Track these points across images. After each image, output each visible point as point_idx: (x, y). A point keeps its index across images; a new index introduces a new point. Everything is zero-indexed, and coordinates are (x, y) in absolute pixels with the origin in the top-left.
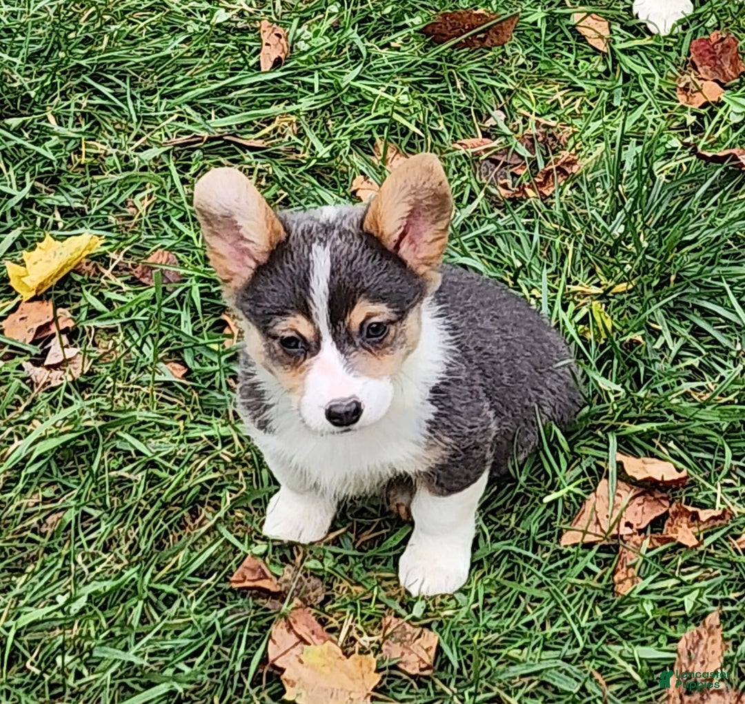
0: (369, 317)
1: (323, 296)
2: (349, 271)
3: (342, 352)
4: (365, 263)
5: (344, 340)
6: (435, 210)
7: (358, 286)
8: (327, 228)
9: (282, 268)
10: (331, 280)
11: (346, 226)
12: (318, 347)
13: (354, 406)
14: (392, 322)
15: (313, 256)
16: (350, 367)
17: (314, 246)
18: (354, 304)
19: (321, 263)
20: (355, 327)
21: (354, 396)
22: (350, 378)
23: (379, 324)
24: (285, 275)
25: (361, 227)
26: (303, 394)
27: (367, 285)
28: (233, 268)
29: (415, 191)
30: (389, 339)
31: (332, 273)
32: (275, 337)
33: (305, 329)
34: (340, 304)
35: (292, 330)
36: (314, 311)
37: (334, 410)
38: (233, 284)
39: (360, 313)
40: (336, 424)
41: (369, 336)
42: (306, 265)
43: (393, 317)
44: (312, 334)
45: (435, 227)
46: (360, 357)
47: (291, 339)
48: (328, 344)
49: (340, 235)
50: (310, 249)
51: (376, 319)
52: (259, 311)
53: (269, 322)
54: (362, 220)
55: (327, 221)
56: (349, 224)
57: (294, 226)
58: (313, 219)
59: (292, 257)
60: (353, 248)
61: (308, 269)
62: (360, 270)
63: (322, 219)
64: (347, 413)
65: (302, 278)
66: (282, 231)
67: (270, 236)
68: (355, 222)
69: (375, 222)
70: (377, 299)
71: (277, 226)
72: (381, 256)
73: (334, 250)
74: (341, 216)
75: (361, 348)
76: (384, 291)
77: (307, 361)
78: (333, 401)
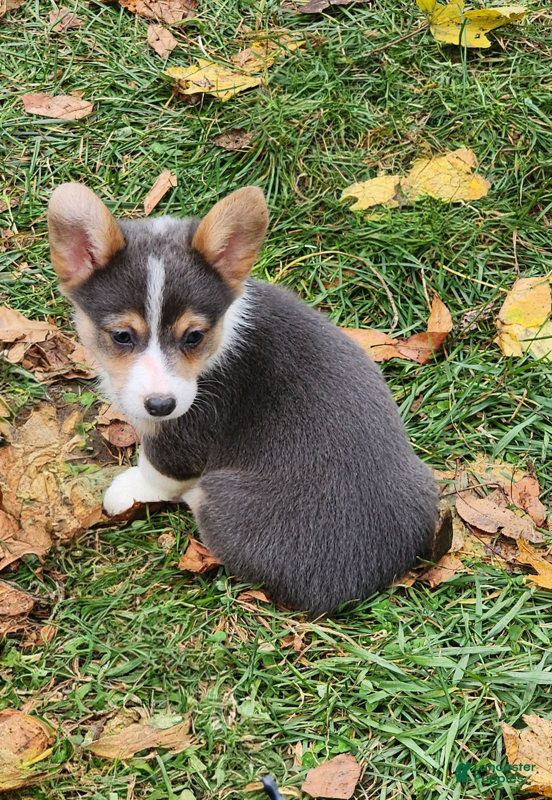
0: (192, 326)
1: (158, 302)
3: (165, 352)
4: (192, 276)
5: (167, 341)
6: (251, 234)
7: (189, 297)
8: (160, 242)
9: (122, 274)
10: (166, 289)
11: (176, 241)
12: (146, 345)
13: (170, 402)
14: (206, 331)
15: (149, 267)
16: (171, 366)
17: (150, 258)
19: (157, 272)
20: (179, 333)
22: (168, 377)
23: (197, 332)
24: (124, 280)
25: (190, 244)
26: (125, 381)
27: (195, 298)
28: (71, 268)
29: (239, 217)
30: (200, 346)
31: (167, 283)
32: (108, 331)
33: (137, 323)
34: (171, 311)
36: (149, 313)
37: (153, 402)
38: (71, 283)
39: (190, 321)
40: (151, 414)
41: (188, 342)
42: (144, 273)
43: (208, 327)
44: (143, 331)
45: (248, 247)
46: (177, 357)
47: (124, 334)
49: (172, 249)
51: (197, 328)
52: (94, 306)
53: (103, 316)
54: (190, 239)
55: (159, 234)
56: (179, 239)
57: (131, 237)
58: (147, 232)
59: (130, 266)
60: (184, 263)
61: (145, 277)
62: (189, 284)
63: (155, 233)
64: (162, 407)
65: (140, 286)
66: (122, 242)
67: (112, 245)
68: (184, 238)
69: (201, 241)
70: (202, 309)
71: (120, 237)
72: (206, 271)
73: (168, 263)
74: (171, 231)
75: (179, 351)
76: (205, 304)
77: (133, 355)
78: (153, 394)
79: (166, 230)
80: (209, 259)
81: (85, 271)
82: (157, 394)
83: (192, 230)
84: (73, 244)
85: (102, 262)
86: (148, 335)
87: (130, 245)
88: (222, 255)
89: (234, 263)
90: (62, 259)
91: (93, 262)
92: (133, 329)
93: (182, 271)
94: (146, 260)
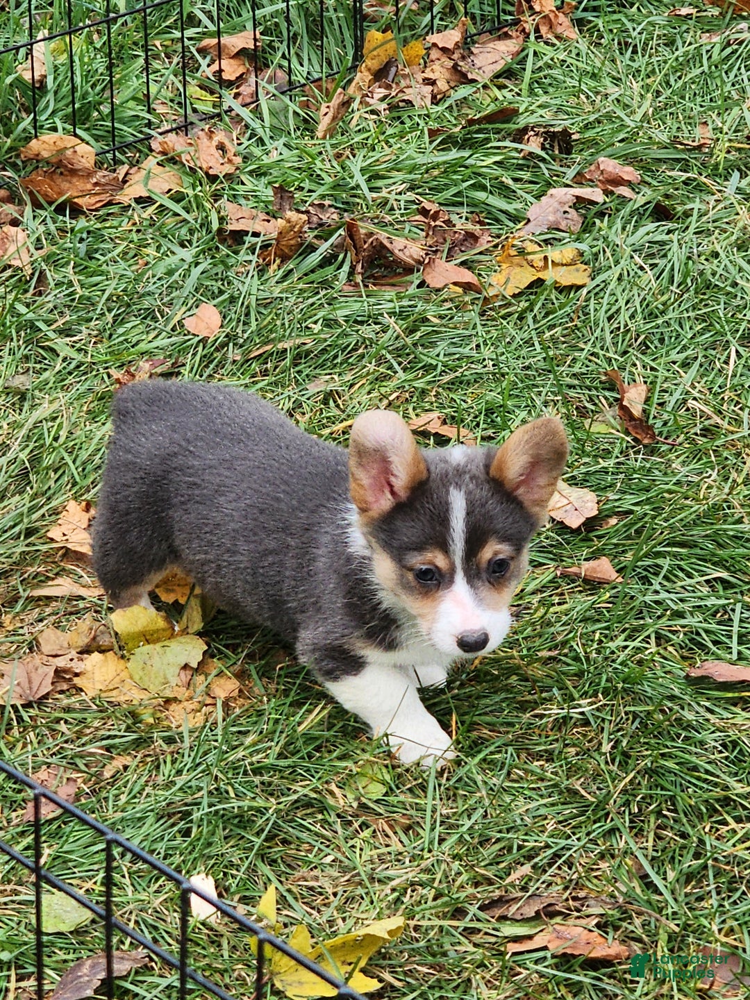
0: (496, 553)
1: (461, 534)
2: (482, 513)
3: (472, 586)
4: (494, 507)
5: (473, 576)
6: (552, 462)
7: (492, 527)
8: (460, 472)
9: (423, 507)
11: (474, 471)
12: (451, 581)
13: (483, 637)
14: (512, 558)
15: (451, 498)
16: (480, 601)
17: (451, 490)
18: (486, 544)
19: (458, 504)
20: (484, 564)
21: (484, 629)
22: (478, 611)
23: (502, 560)
24: (425, 514)
25: (488, 473)
26: (434, 621)
27: (498, 527)
28: (370, 498)
29: (538, 446)
30: (508, 575)
31: (468, 514)
32: (411, 569)
33: (440, 561)
34: (475, 541)
35: (429, 564)
36: (453, 547)
37: (465, 639)
38: (370, 514)
39: (493, 550)
40: (465, 651)
41: (494, 572)
42: (445, 505)
43: (513, 554)
44: (447, 567)
45: (549, 475)
46: (486, 591)
47: (428, 571)
48: (460, 578)
49: (471, 478)
51: (501, 556)
52: (395, 544)
53: (405, 555)
54: (487, 467)
55: (459, 465)
56: (477, 468)
57: (432, 468)
58: (446, 462)
59: (432, 498)
60: (484, 493)
61: (447, 510)
62: (491, 513)
63: (454, 463)
64: (476, 642)
65: (442, 518)
66: (425, 472)
67: (415, 474)
68: (482, 468)
69: (500, 469)
70: (504, 539)
71: (422, 466)
72: (508, 501)
73: (469, 494)
74: (470, 460)
75: (487, 584)
76: (509, 532)
77: (440, 593)
78: (465, 631)
79: (465, 459)
80: (508, 486)
81: (385, 503)
82: (469, 631)
83: (489, 457)
84: (374, 472)
85: (403, 494)
86: (452, 571)
87: (433, 475)
88: (522, 482)
89: (536, 489)
90: (362, 486)
91: (393, 493)
92: (437, 567)
93: (484, 500)
94: (448, 492)
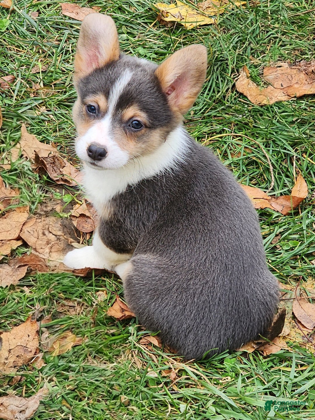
0: (135, 116)
1: (118, 92)
2: (137, 87)
3: (112, 125)
7: (138, 97)
10: (126, 87)
13: (102, 150)
14: (145, 125)
15: (124, 73)
17: (127, 70)
18: (132, 105)
19: (126, 77)
20: (126, 119)
21: (105, 147)
23: (139, 122)
25: (153, 72)
27: (143, 99)
30: (139, 134)
33: (102, 102)
34: (124, 100)
35: (96, 102)
36: (111, 97)
44: (104, 108)
48: (108, 118)
49: (142, 70)
50: (124, 70)
51: (138, 119)
53: (86, 95)
56: (149, 68)
60: (145, 79)
61: (118, 77)
64: (96, 151)
66: (118, 57)
69: (162, 72)
70: (144, 109)
72: (157, 90)
73: (135, 75)
77: (94, 121)
78: (94, 142)
80: (163, 86)
86: (106, 111)
87: (121, 60)
88: (173, 87)
89: (181, 99)
92: (98, 105)
93: (141, 82)
